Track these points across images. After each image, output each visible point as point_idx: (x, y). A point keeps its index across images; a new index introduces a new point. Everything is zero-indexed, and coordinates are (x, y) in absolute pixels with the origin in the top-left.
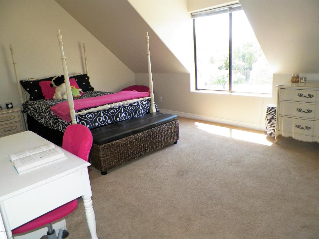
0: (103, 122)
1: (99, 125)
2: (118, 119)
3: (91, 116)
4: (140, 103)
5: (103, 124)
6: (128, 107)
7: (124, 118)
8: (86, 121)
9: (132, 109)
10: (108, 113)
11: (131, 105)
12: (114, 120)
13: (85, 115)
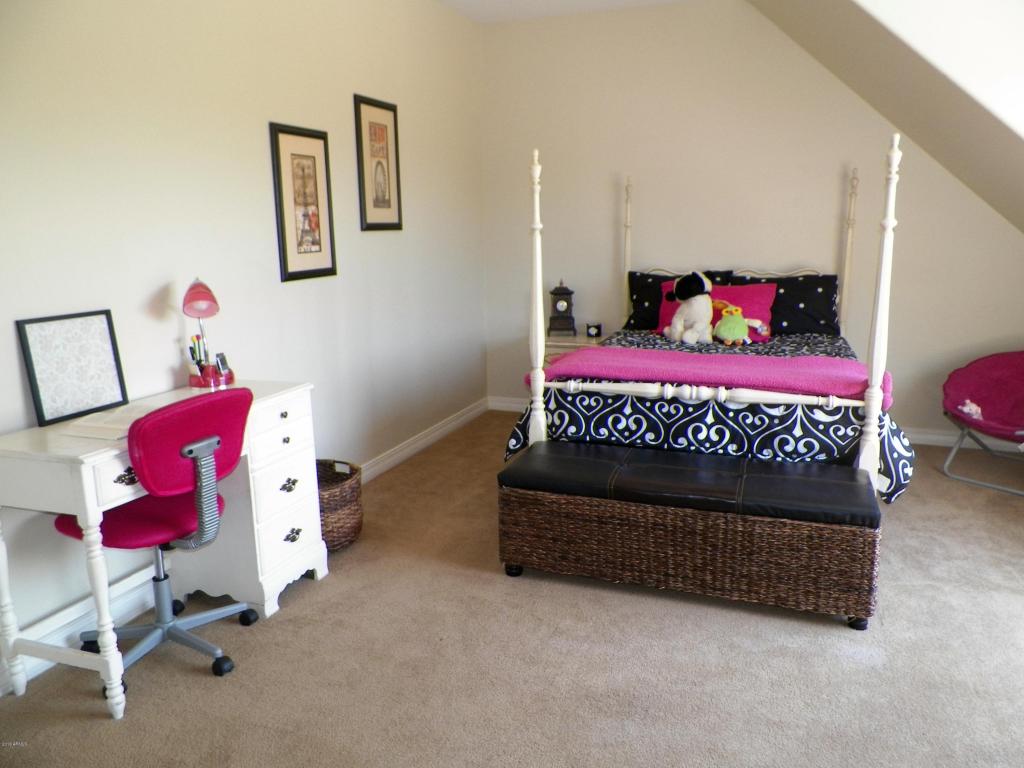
0: (627, 434)
1: (613, 439)
2: (682, 441)
3: (594, 404)
4: (799, 412)
5: (626, 438)
6: (737, 412)
7: (708, 445)
8: (571, 413)
9: (753, 426)
10: (652, 409)
11: (754, 409)
12: (666, 440)
13: (575, 396)
